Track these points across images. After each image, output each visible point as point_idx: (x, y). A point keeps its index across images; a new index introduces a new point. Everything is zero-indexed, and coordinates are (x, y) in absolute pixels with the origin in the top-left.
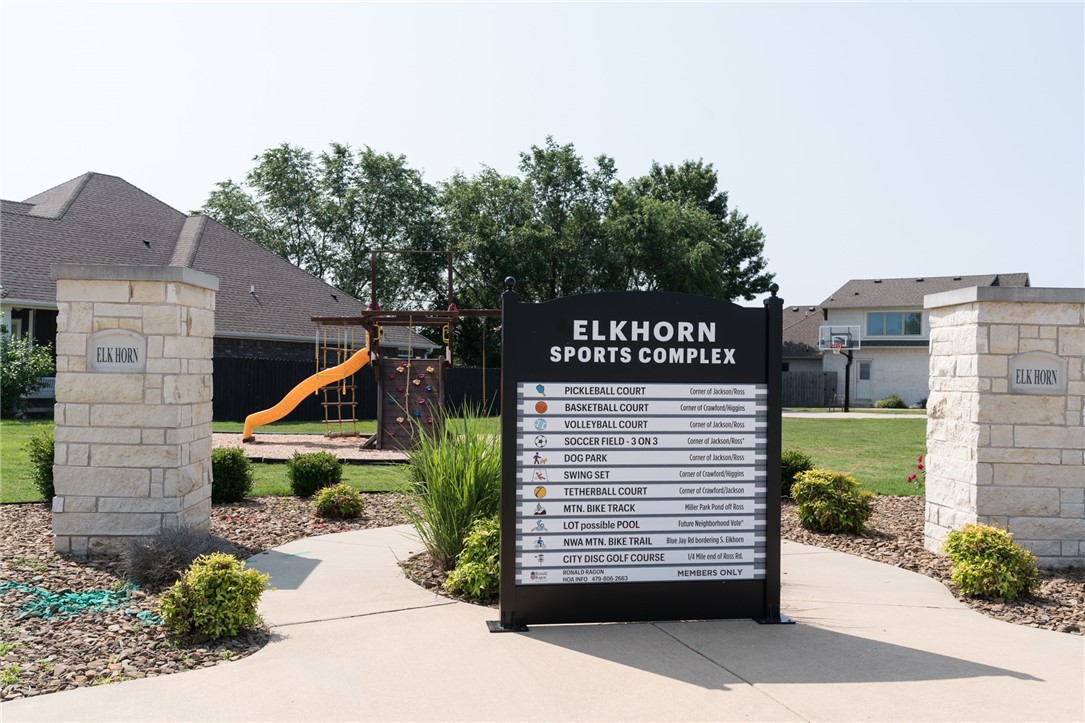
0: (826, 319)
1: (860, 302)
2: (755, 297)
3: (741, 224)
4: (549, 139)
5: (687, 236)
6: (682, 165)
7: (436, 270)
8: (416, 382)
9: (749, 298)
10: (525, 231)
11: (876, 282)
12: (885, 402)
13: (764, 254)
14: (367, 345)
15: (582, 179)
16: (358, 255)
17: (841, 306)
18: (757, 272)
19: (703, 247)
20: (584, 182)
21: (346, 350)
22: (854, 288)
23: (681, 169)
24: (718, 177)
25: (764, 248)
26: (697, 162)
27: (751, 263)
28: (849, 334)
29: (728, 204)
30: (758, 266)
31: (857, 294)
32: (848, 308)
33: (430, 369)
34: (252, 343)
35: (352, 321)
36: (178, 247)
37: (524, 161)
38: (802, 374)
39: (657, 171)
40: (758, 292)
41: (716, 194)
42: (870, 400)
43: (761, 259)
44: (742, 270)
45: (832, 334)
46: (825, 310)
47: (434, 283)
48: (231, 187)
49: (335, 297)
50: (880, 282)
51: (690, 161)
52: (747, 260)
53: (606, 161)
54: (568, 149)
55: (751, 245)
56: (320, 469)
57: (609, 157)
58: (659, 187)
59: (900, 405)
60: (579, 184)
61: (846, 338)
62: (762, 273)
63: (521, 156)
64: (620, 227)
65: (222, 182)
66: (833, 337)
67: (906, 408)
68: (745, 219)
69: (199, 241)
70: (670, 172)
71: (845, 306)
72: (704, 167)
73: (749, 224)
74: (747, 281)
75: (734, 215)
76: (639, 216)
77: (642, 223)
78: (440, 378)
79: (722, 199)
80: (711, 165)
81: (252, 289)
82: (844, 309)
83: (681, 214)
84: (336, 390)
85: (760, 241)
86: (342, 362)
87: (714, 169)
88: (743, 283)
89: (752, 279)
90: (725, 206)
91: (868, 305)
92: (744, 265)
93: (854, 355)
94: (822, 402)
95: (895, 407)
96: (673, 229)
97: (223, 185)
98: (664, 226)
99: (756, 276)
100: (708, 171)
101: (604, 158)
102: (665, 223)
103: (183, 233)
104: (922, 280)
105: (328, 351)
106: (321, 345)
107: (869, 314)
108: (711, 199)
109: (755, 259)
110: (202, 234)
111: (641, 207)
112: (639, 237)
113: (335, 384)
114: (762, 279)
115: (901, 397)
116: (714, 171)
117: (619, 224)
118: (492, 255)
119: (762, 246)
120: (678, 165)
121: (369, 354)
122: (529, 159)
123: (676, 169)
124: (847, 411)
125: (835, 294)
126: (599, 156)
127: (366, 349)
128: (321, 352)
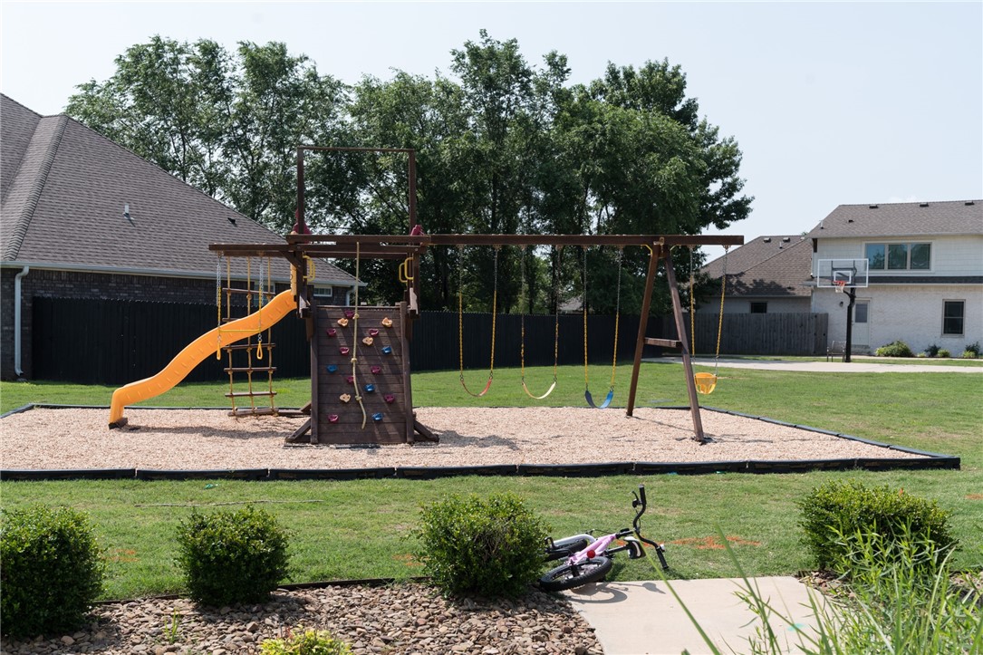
0: (815, 251)
1: (856, 230)
2: (728, 226)
3: (711, 137)
4: (483, 33)
5: (656, 151)
6: (644, 67)
7: (353, 190)
8: (368, 341)
9: (721, 226)
10: (463, 143)
11: (872, 207)
12: (888, 350)
13: (740, 174)
14: (293, 286)
15: (529, 81)
16: (257, 173)
17: (834, 235)
18: (731, 195)
19: (677, 163)
20: (532, 85)
21: (261, 292)
22: (846, 215)
23: (643, 72)
24: (686, 80)
25: (740, 168)
26: (661, 64)
27: (724, 185)
28: (854, 269)
29: (698, 113)
30: (731, 189)
31: (850, 221)
32: (843, 238)
33: (387, 322)
34: (127, 280)
35: (269, 251)
36: (28, 155)
37: (457, 59)
38: (789, 316)
39: (613, 73)
40: (732, 219)
41: (684, 101)
42: (867, 347)
43: (737, 180)
44: (712, 193)
45: (833, 269)
46: (815, 241)
47: (350, 206)
48: (96, 89)
49: (233, 221)
50: (876, 207)
51: (653, 62)
52: (720, 181)
53: (557, 59)
54: (511, 46)
55: (725, 164)
56: (245, 552)
57: (559, 54)
58: (617, 93)
59: (905, 353)
60: (524, 87)
61: (850, 273)
62: (737, 197)
63: (454, 54)
64: (576, 139)
65: (84, 83)
66: (835, 272)
67: (913, 356)
68: (715, 133)
69: (56, 147)
70: (629, 75)
71: (838, 236)
72: (670, 69)
73: (720, 138)
74: (719, 207)
75: (703, 127)
76: (600, 126)
77: (603, 134)
78: (401, 335)
79: (691, 108)
80: (679, 67)
81: (127, 210)
82: (837, 238)
83: (649, 125)
84: (245, 350)
85: (736, 159)
86: (254, 309)
87: (681, 72)
88: (715, 209)
89: (726, 204)
90: (695, 116)
91: (867, 234)
92: (715, 187)
93: (857, 294)
94: (812, 349)
95: (901, 356)
96: (639, 141)
97: (85, 87)
98: (628, 138)
99: (730, 201)
100: (675, 74)
101: (554, 55)
102: (630, 134)
103: (36, 137)
104: (926, 205)
105: (233, 294)
106: (224, 283)
107: (867, 245)
108: (678, 108)
109: (729, 180)
110: (60, 138)
111: (601, 114)
112: (599, 153)
113: (244, 341)
114: (736, 204)
115: (907, 344)
116: (682, 74)
117: (574, 135)
118: (421, 172)
119: (737, 165)
120: (638, 67)
121: (296, 299)
122: (463, 57)
123: (637, 72)
124: (848, 360)
125: (825, 221)
126: (548, 52)
127: (292, 292)
128: (224, 295)
